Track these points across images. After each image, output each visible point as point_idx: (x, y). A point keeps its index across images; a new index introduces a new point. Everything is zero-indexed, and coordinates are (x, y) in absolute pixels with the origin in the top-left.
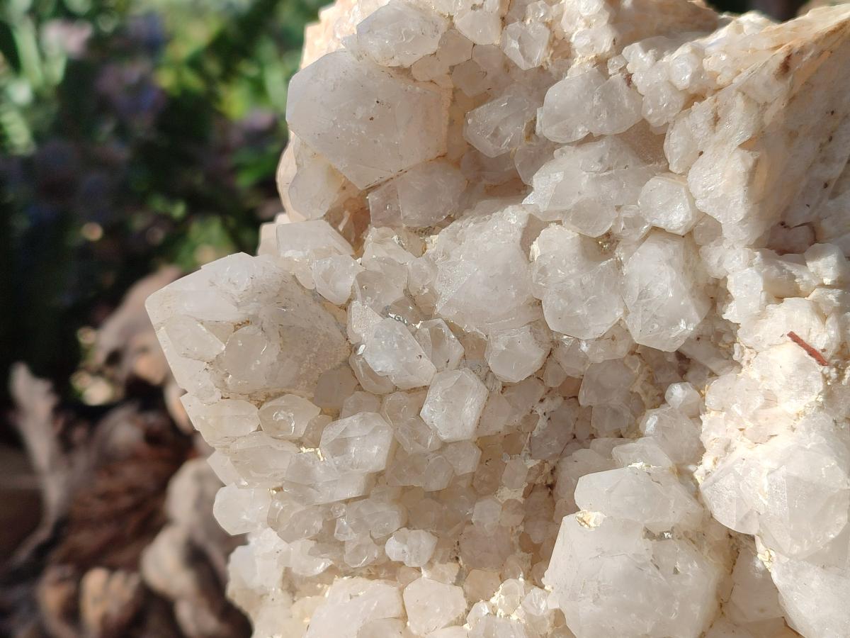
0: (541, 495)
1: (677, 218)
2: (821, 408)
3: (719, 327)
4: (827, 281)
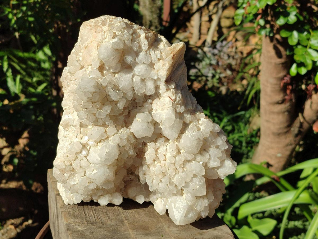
1: (155, 78)
2: (172, 107)
3: (158, 92)
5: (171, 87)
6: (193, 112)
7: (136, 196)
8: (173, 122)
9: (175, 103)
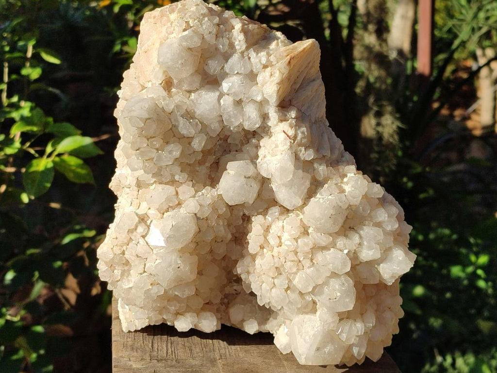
0: (215, 165)
1: (259, 98)
2: (289, 149)
3: (266, 125)
4: (293, 117)
5: (290, 115)
6: (334, 163)
7: (243, 321)
8: (291, 176)
9: (294, 143)
